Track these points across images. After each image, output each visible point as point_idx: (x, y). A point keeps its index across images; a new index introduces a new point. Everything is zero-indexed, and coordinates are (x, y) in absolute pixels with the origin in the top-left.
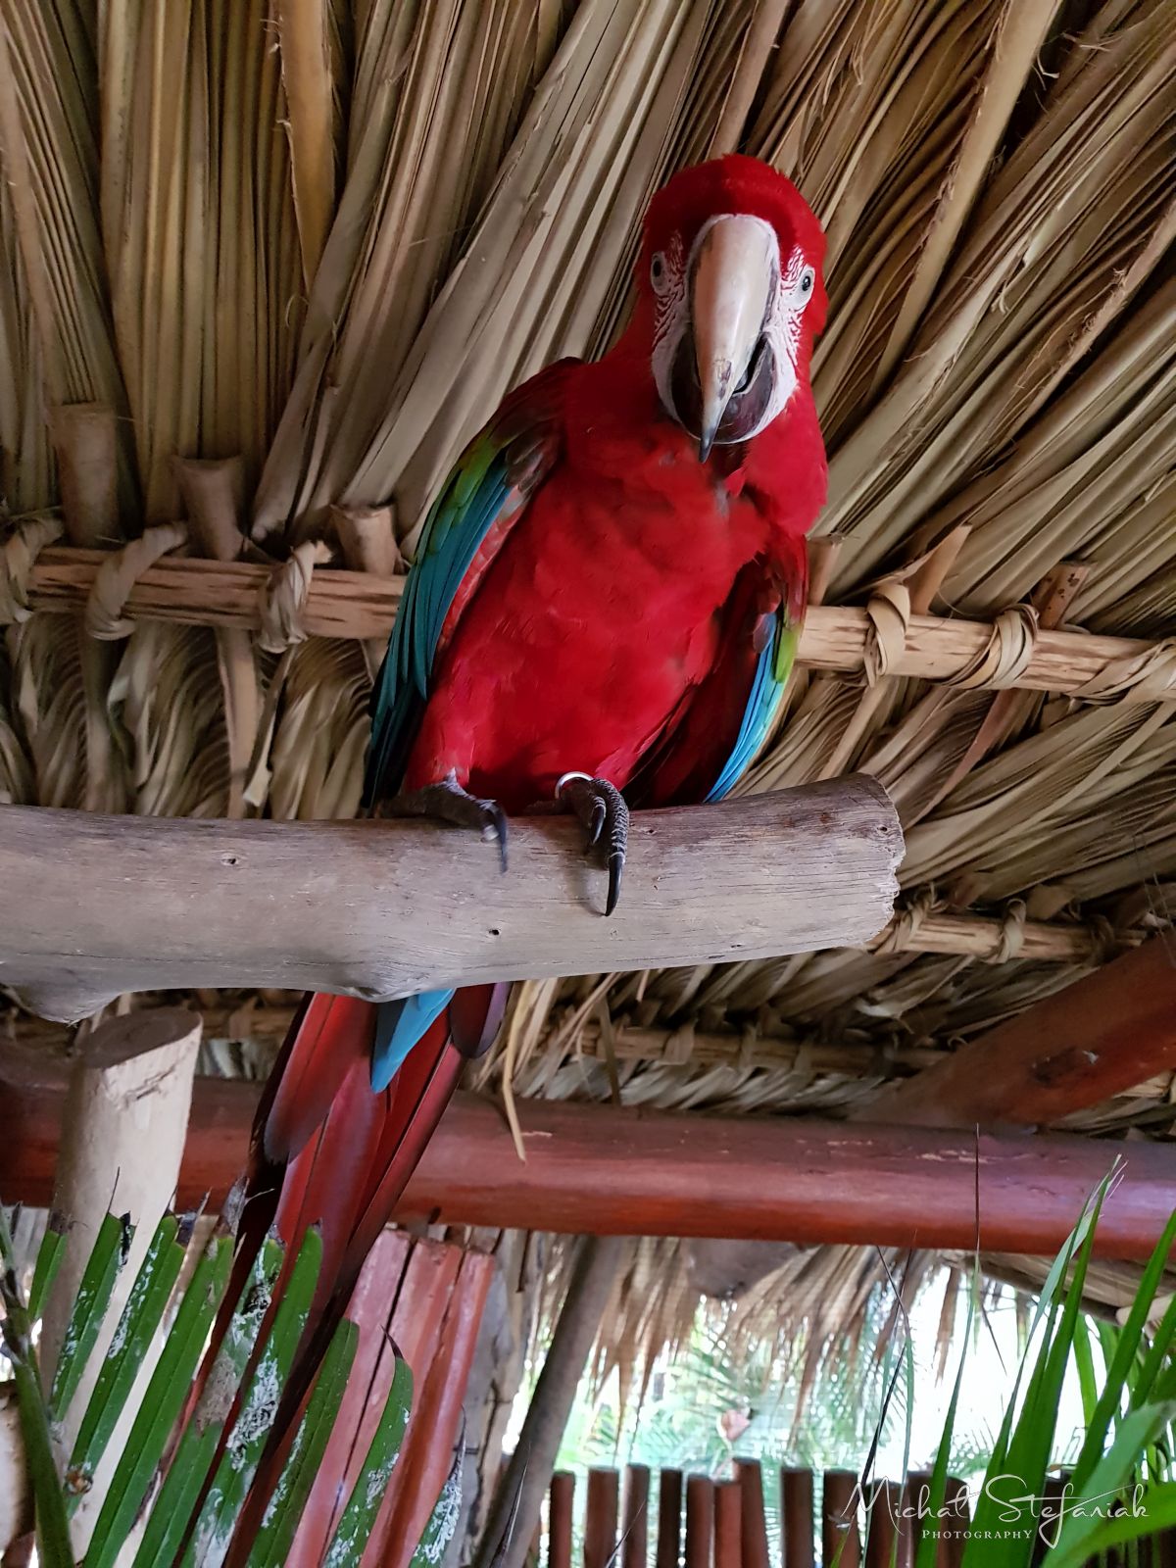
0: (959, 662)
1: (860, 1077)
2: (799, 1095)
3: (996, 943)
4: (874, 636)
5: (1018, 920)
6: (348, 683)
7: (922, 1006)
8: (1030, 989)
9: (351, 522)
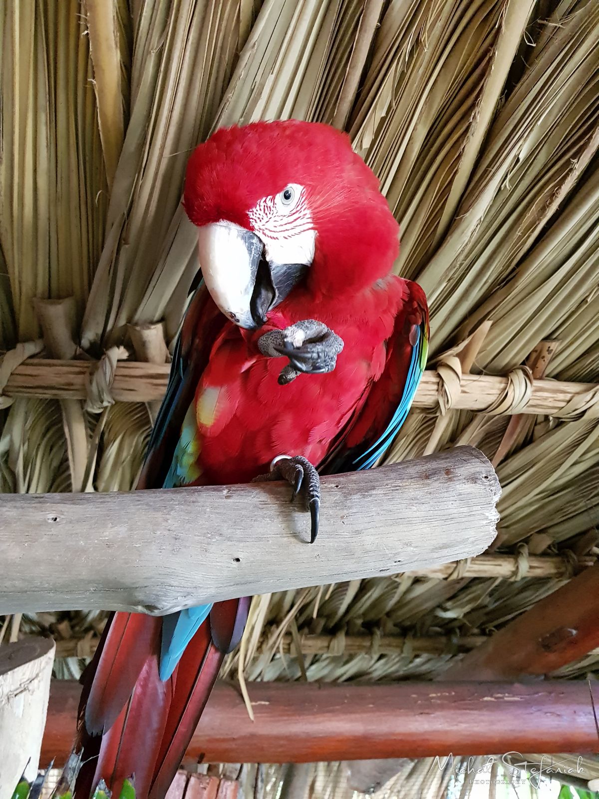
0: (491, 399)
1: (439, 655)
2: (405, 669)
3: (514, 569)
4: (443, 386)
5: (524, 555)
6: (141, 431)
7: (473, 610)
8: (531, 596)
9: (139, 332)
